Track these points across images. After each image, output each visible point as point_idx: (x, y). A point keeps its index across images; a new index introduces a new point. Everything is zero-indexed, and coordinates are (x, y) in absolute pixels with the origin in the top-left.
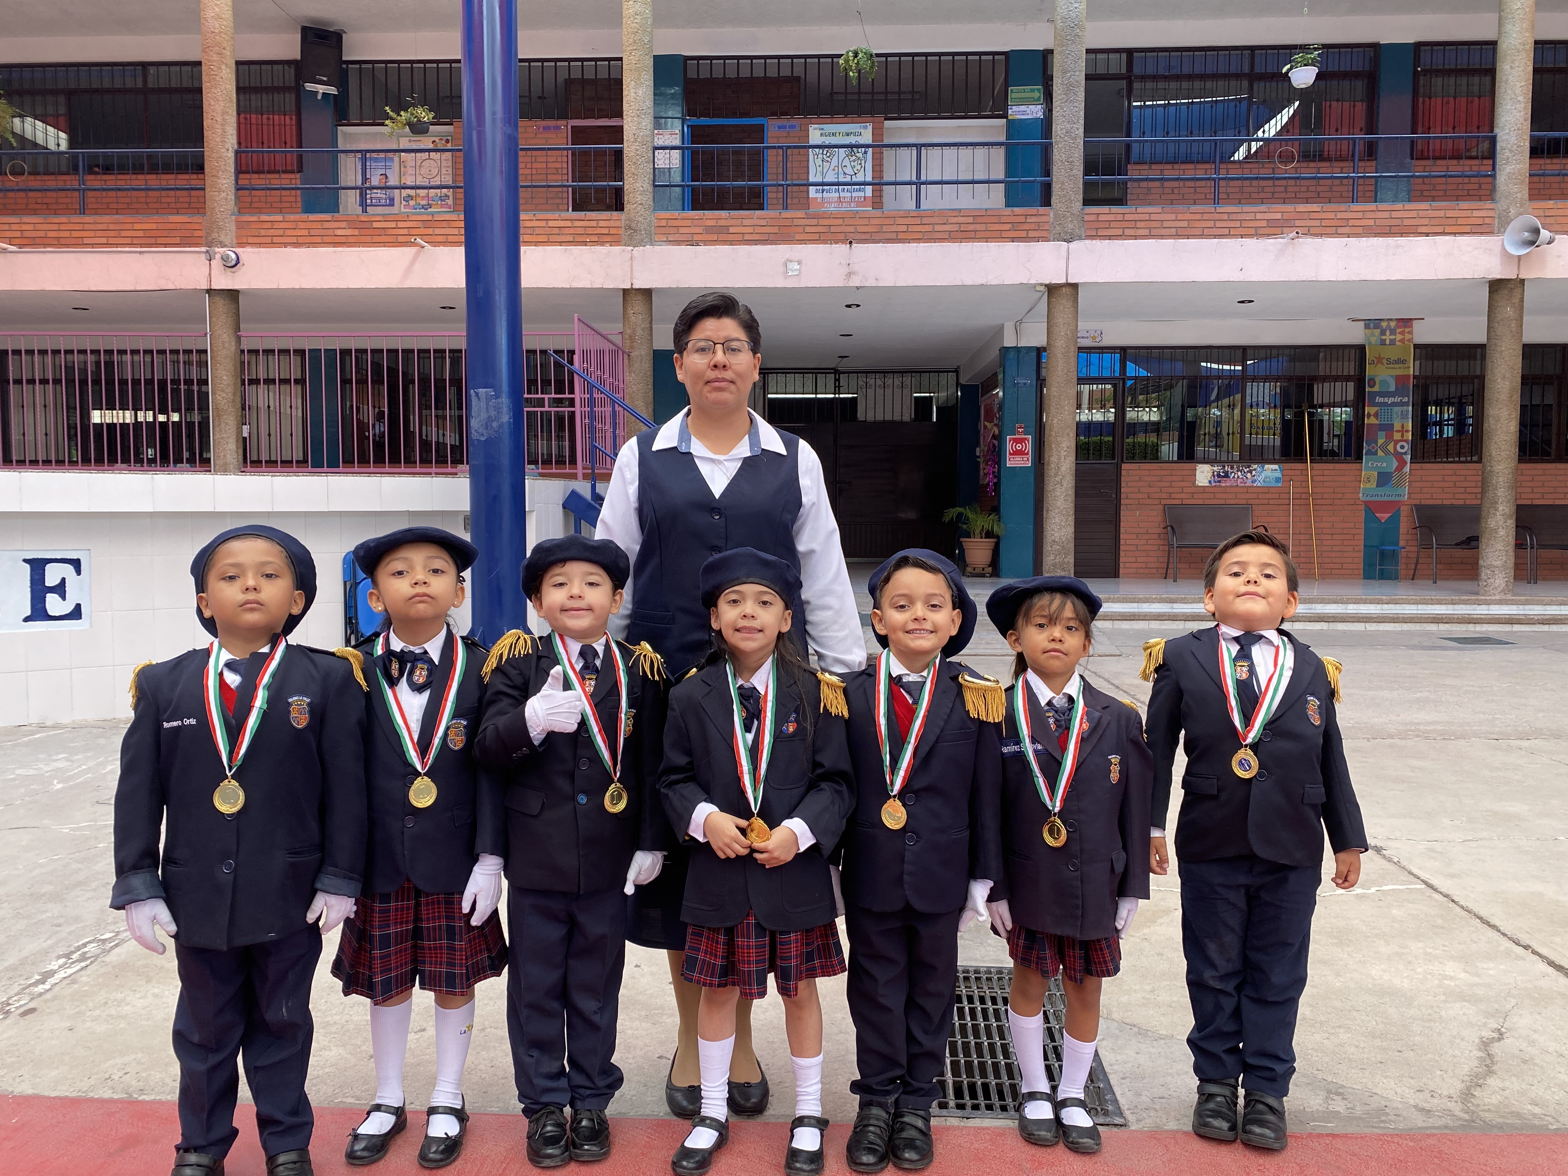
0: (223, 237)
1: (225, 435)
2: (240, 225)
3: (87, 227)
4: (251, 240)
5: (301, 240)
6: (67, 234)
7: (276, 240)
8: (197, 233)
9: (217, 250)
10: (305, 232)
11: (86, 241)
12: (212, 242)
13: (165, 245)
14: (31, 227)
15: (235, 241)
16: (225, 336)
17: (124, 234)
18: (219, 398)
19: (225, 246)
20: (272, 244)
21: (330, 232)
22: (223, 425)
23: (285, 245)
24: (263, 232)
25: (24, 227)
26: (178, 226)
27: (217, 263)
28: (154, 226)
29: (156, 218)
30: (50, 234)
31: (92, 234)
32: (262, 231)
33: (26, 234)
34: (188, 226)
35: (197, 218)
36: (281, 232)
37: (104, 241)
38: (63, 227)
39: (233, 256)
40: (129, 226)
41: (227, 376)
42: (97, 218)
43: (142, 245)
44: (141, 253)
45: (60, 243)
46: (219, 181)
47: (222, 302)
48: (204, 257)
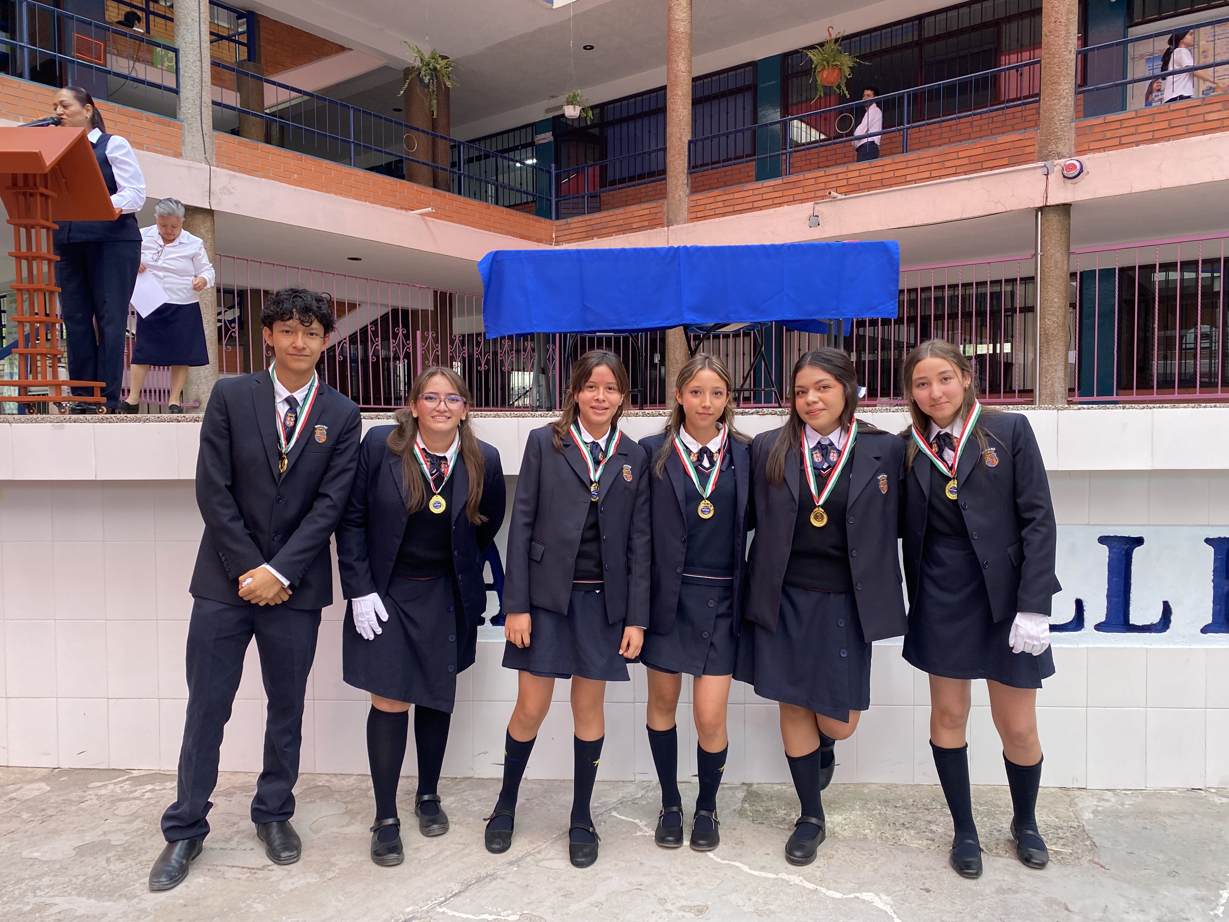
0: (1061, 147)
1: (1054, 363)
2: (1080, 132)
3: (910, 164)
4: (1093, 146)
5: (1157, 135)
6: (891, 174)
7: (1125, 140)
8: (1028, 150)
9: (1056, 162)
10: (1165, 125)
11: (909, 178)
12: (1048, 156)
13: (992, 168)
14: (856, 174)
15: (1073, 150)
16: (1056, 254)
17: (947, 164)
18: (1048, 322)
19: (1064, 157)
20: (1121, 145)
21: (1200, 119)
22: (1051, 352)
23: (1137, 143)
24: (1109, 135)
25: (850, 175)
26: (1007, 146)
27: (1055, 177)
28: (980, 151)
29: (983, 142)
30: (874, 177)
31: (915, 170)
32: (1107, 133)
33: (851, 181)
34: (1018, 144)
35: (1030, 133)
36: (1133, 130)
37: (927, 175)
38: (887, 168)
39: (1078, 164)
40: (954, 156)
41: (1059, 298)
42: (921, 153)
43: (966, 173)
44: (969, 179)
45: (883, 184)
46: (1060, 87)
47: (1054, 219)
48: (1040, 173)
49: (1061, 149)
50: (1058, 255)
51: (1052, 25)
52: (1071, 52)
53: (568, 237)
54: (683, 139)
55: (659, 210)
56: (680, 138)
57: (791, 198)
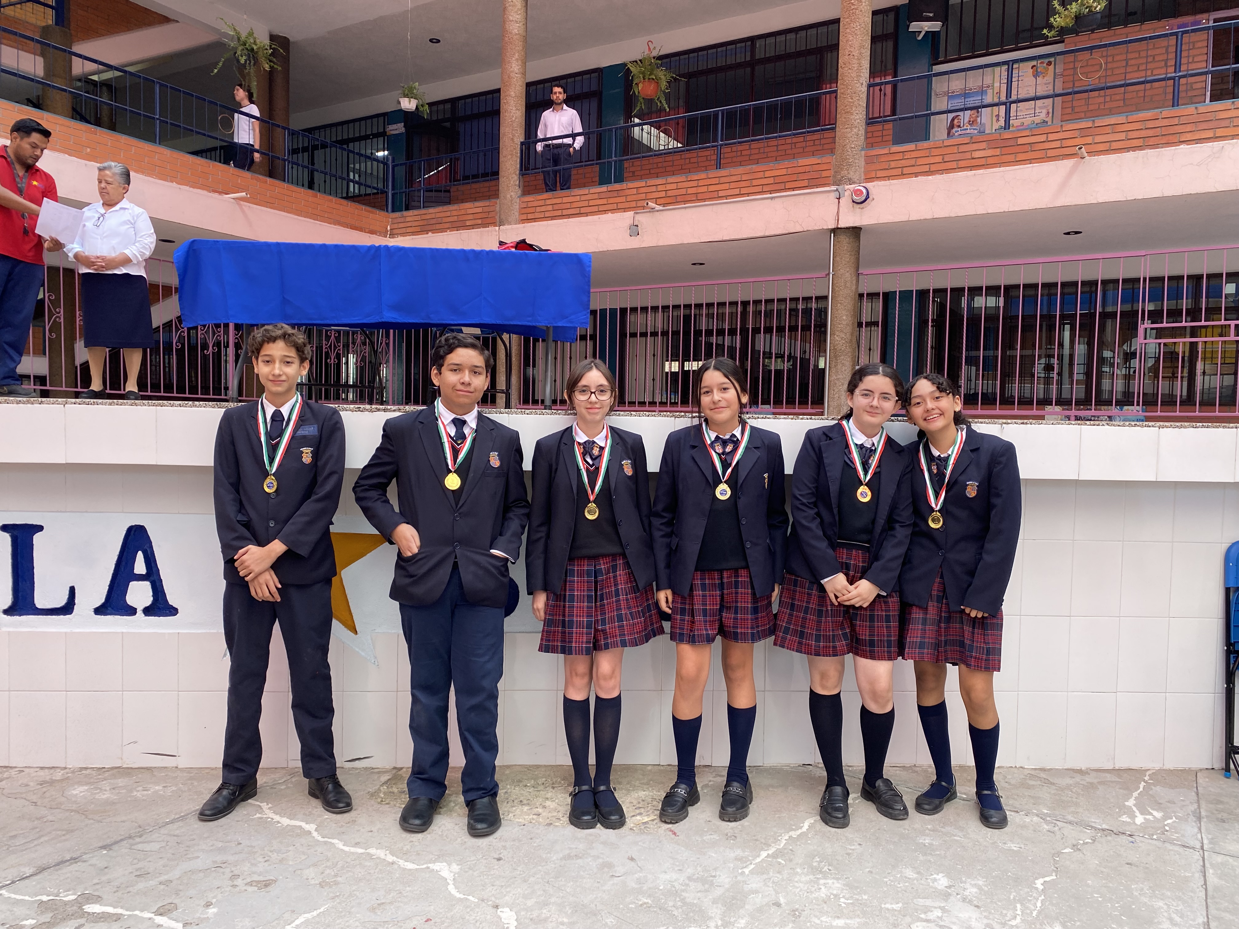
0: (852, 173)
1: (841, 376)
2: (869, 160)
3: (723, 180)
4: (880, 174)
5: (933, 168)
6: (704, 189)
7: (906, 171)
8: (824, 174)
9: (847, 187)
10: (939, 159)
11: (721, 194)
12: (840, 180)
13: (793, 189)
14: (674, 186)
15: (863, 177)
16: (846, 274)
17: (755, 182)
18: (837, 338)
19: (854, 183)
20: (903, 175)
21: (968, 155)
22: (839, 367)
23: (916, 175)
24: (893, 164)
25: (669, 187)
26: (807, 169)
27: (846, 201)
28: (784, 172)
29: (786, 163)
30: (690, 191)
31: (726, 186)
32: (892, 163)
33: (670, 193)
34: (816, 168)
35: (827, 158)
36: (912, 162)
37: (737, 191)
38: (701, 183)
39: (864, 191)
40: (761, 175)
41: (847, 315)
42: (733, 171)
43: (771, 192)
44: (772, 198)
45: (698, 198)
46: (852, 117)
47: (845, 241)
48: (833, 196)
49: (852, 175)
50: (848, 275)
51: (847, 57)
52: (862, 84)
53: (404, 230)
54: (515, 140)
55: (492, 209)
56: (512, 139)
57: (615, 206)
